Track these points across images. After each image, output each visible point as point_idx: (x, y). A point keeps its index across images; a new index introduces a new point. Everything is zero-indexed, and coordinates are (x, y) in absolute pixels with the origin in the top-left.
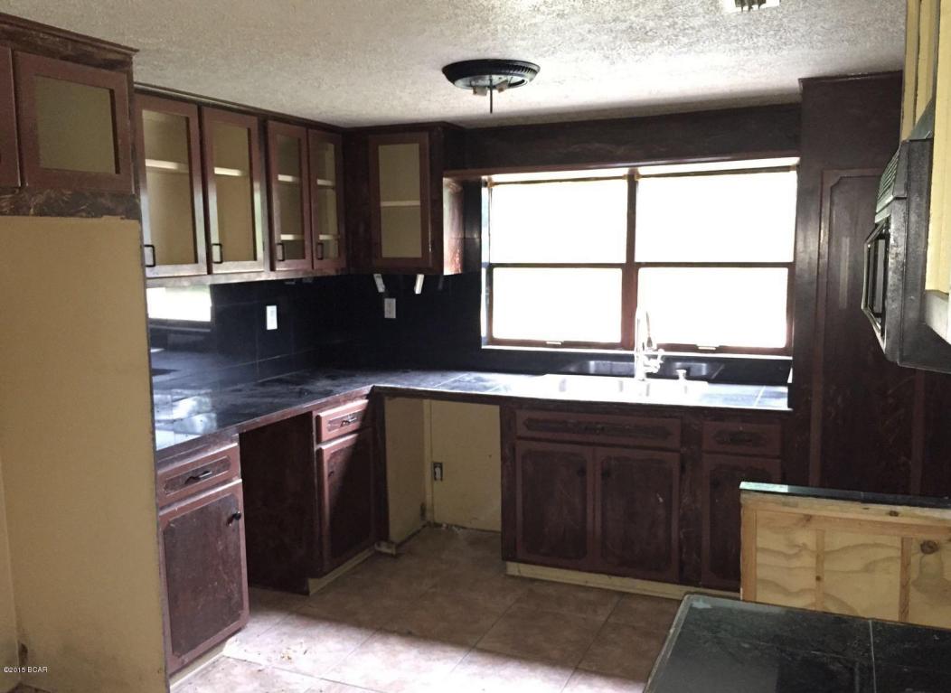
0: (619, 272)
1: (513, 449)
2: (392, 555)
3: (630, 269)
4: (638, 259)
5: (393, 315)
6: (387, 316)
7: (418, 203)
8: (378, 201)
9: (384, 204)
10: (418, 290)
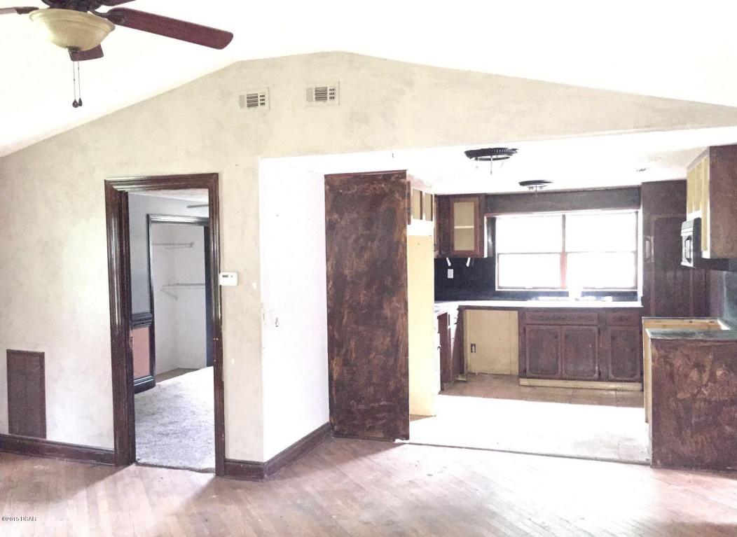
0: (559, 256)
1: (525, 329)
2: (464, 382)
3: (564, 254)
4: (566, 251)
5: (452, 277)
6: (449, 277)
7: (472, 227)
8: (453, 226)
9: (456, 227)
10: (468, 264)
